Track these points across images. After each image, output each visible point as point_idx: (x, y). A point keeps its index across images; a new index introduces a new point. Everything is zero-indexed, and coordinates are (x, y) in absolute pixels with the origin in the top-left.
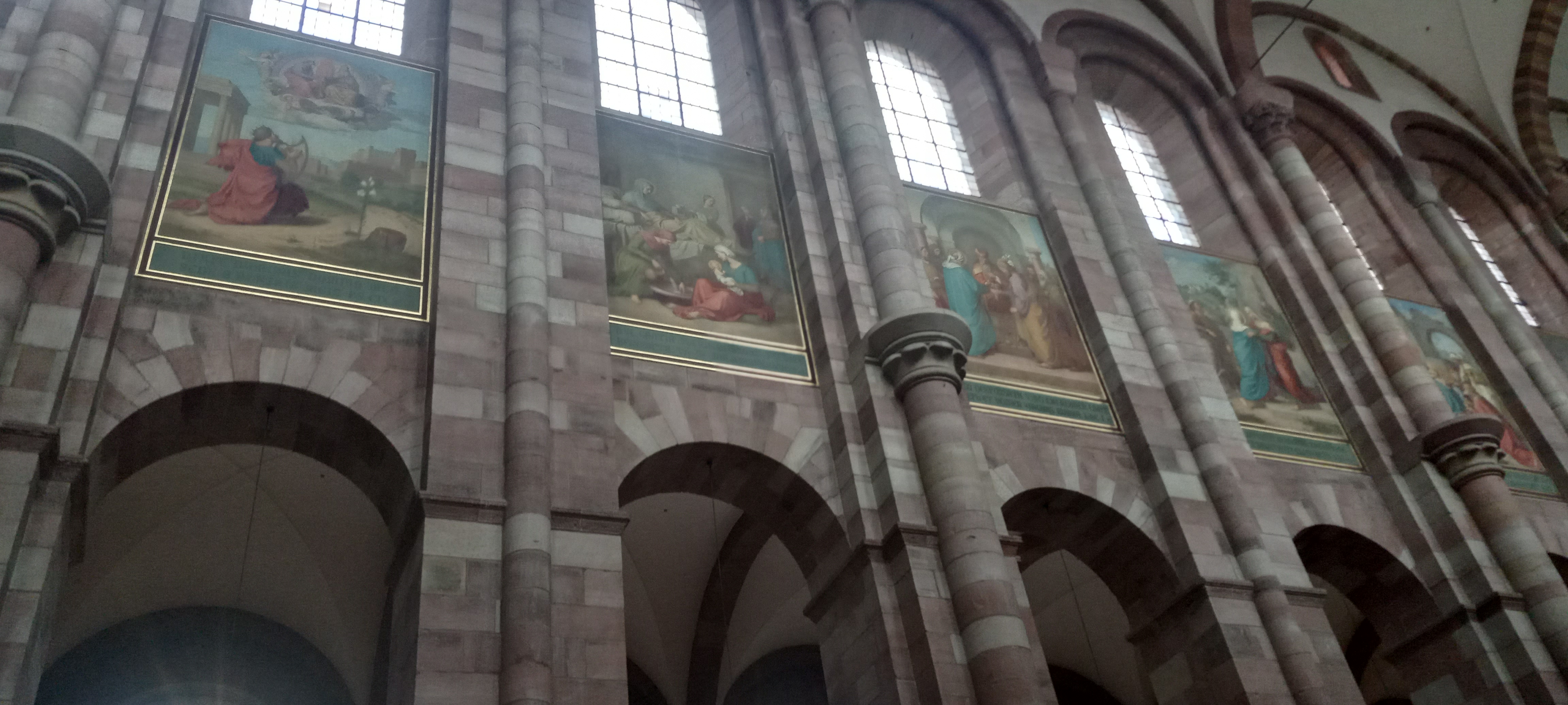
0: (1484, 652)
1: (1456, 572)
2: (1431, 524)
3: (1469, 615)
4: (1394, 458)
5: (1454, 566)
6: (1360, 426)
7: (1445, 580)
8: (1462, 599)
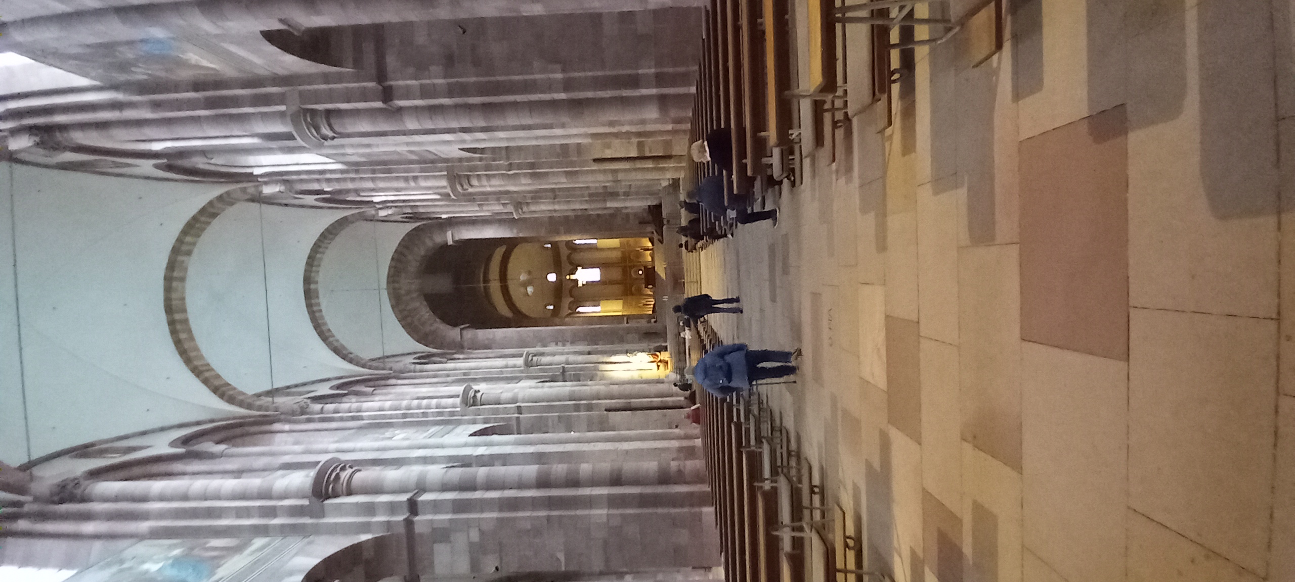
0: (431, 520)
1: (389, 516)
2: (358, 515)
3: (410, 518)
4: (311, 517)
5: (384, 515)
6: (282, 526)
7: (388, 522)
8: (401, 518)
